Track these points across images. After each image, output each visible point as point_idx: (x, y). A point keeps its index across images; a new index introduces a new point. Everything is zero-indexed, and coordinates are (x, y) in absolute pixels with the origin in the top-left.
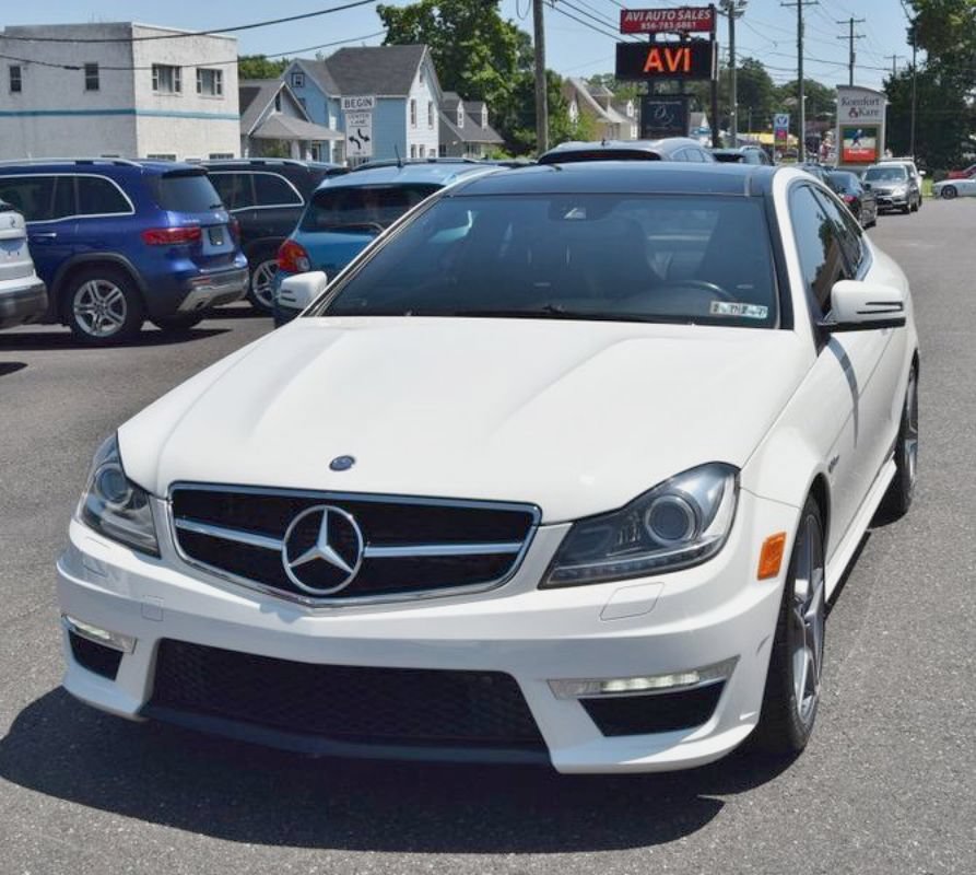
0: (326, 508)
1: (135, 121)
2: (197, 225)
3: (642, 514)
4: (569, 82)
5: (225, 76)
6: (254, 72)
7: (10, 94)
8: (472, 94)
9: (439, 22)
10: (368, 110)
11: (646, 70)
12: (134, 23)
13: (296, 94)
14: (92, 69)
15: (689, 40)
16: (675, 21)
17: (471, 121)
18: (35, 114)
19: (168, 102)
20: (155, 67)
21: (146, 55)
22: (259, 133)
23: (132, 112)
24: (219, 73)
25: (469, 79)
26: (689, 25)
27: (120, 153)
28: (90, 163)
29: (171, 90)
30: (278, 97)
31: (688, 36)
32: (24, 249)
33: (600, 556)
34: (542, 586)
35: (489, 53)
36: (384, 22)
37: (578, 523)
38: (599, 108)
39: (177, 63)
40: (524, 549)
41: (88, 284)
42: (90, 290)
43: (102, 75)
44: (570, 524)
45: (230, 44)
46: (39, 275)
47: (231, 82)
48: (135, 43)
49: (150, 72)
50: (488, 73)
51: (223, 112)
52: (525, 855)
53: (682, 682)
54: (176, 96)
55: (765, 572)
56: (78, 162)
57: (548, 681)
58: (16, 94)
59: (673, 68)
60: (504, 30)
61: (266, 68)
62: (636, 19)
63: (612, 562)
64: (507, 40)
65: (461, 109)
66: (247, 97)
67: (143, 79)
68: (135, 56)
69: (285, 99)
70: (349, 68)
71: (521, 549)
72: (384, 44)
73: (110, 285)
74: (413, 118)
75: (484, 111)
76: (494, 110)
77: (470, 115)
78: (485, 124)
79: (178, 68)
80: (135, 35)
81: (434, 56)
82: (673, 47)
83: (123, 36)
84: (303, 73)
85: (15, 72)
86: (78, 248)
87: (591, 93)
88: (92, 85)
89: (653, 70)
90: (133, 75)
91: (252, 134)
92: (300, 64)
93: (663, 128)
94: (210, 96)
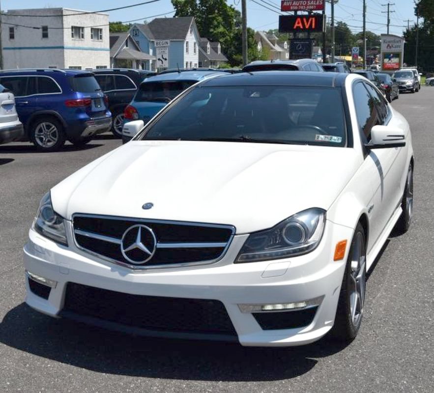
0: (140, 226)
1: (63, 52)
2: (89, 98)
3: (281, 230)
4: (258, 33)
5: (103, 31)
6: (116, 30)
7: (9, 40)
8: (214, 39)
9: (199, 7)
10: (166, 47)
11: (295, 27)
12: (63, 8)
13: (135, 39)
14: (45, 29)
15: (312, 14)
16: (306, 6)
17: (214, 52)
18: (20, 48)
19: (78, 43)
20: (73, 28)
21: (69, 22)
22: (118, 57)
23: (63, 48)
24: (101, 30)
25: (212, 32)
26: (312, 7)
27: (57, 66)
28: (43, 71)
29: (79, 37)
30: (127, 41)
31: (312, 12)
32: (14, 109)
33: (262, 249)
34: (236, 262)
35: (222, 20)
36: (174, 7)
37: (252, 234)
38: (271, 45)
39: (82, 26)
40: (227, 246)
41: (41, 125)
42: (42, 127)
43: (50, 31)
44: (249, 235)
45: (106, 17)
47: (106, 34)
48: (64, 17)
49: (70, 30)
50: (221, 29)
51: (103, 47)
52: (227, 382)
53: (298, 306)
54: (82, 40)
55: (336, 258)
56: (38, 71)
57: (238, 305)
58: (12, 40)
59: (307, 27)
60: (228, 10)
61: (122, 27)
62: (288, 5)
63: (267, 252)
64: (230, 14)
65: (208, 46)
66: (113, 41)
67: (68, 33)
68: (64, 22)
69: (130, 41)
70: (159, 27)
71: (226, 245)
72: (174, 17)
73: (51, 124)
74: (187, 49)
75: (219, 46)
76: (223, 46)
77: (213, 48)
78: (219, 52)
79: (83, 28)
80: (64, 14)
81: (197, 22)
82: (307, 18)
83: (59, 14)
84: (138, 30)
85: (12, 30)
86: (38, 108)
87: (268, 38)
88: (45, 35)
89: (298, 28)
90: (63, 31)
91: (115, 57)
92: (137, 26)
93: (301, 54)
94: (97, 40)
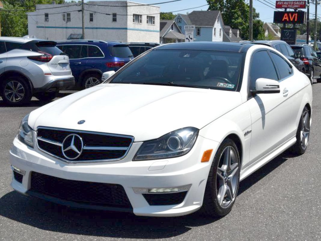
1: (127, 32)
4: (266, 24)
5: (156, 18)
6: (169, 18)
8: (235, 27)
9: (226, 4)
10: (192, 30)
11: (283, 20)
12: (128, 1)
13: (178, 25)
14: (115, 15)
15: (297, 11)
16: (293, 5)
17: (234, 35)
18: (97, 28)
19: (138, 26)
20: (134, 15)
21: (131, 11)
22: (166, 37)
23: (126, 29)
24: (154, 17)
25: (234, 22)
26: (297, 6)
27: (122, 41)
28: (92, 41)
29: (138, 22)
30: (172, 26)
31: (297, 10)
32: (68, 66)
35: (241, 14)
36: (208, 3)
38: (275, 32)
39: (141, 14)
41: (90, 79)
42: (90, 80)
43: (118, 17)
45: (158, 9)
46: (73, 75)
47: (158, 20)
48: (128, 7)
49: (132, 16)
50: (240, 20)
51: (155, 30)
54: (140, 24)
56: (89, 41)
58: (91, 22)
59: (292, 20)
60: (246, 7)
61: (172, 17)
62: (280, 4)
64: (246, 10)
65: (231, 31)
66: (162, 25)
67: (130, 18)
68: (128, 11)
69: (174, 26)
70: (195, 17)
72: (208, 10)
73: (96, 79)
74: (215, 33)
75: (238, 32)
76: (241, 32)
77: (233, 33)
78: (238, 36)
79: (141, 16)
80: (128, 5)
81: (223, 15)
82: (292, 13)
83: (125, 5)
84: (181, 18)
85: (91, 15)
86: (86, 67)
87: (273, 28)
88: (115, 20)
89: (285, 20)
90: (127, 17)
91: (164, 36)
92: (180, 15)
93: (288, 39)
94: (151, 24)
